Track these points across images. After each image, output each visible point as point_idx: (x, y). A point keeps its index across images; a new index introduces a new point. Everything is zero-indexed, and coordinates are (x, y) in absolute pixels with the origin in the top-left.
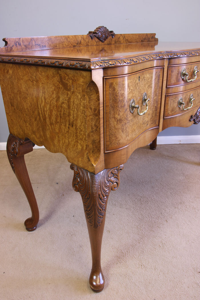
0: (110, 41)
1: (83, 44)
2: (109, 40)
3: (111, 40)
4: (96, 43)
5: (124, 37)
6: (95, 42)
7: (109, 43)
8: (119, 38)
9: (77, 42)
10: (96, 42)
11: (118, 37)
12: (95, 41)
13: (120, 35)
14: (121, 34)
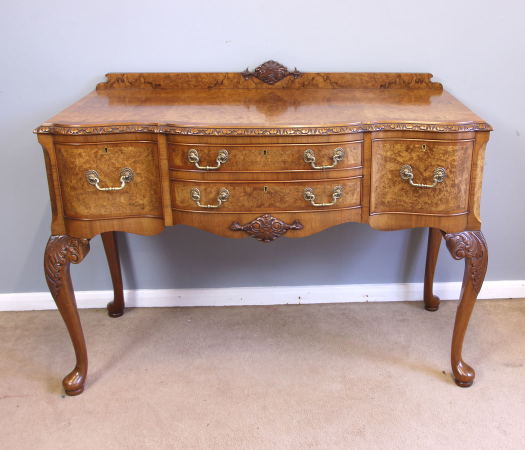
0: (288, 84)
1: (227, 85)
2: (287, 82)
3: (292, 81)
4: (254, 85)
5: (325, 77)
6: (253, 83)
7: (285, 86)
8: (313, 79)
9: (215, 82)
10: (256, 84)
11: (311, 78)
12: (253, 81)
13: (314, 75)
14: (318, 74)
